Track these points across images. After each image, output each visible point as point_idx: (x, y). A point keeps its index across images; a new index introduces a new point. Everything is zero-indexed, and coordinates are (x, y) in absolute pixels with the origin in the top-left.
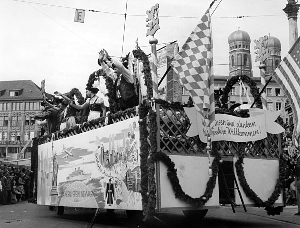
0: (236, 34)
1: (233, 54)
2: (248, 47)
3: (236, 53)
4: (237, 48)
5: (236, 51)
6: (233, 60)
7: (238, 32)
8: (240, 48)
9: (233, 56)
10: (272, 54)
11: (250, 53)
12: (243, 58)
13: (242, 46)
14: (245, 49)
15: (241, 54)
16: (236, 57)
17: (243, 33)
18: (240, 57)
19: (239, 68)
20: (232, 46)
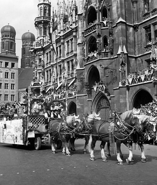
0: (6, 27)
1: (3, 41)
2: (14, 37)
3: (5, 40)
4: (6, 37)
5: (5, 39)
6: (3, 45)
7: (8, 26)
8: (8, 37)
9: (3, 42)
10: (29, 44)
11: (15, 41)
12: (10, 44)
13: (9, 36)
14: (11, 38)
15: (9, 41)
16: (5, 43)
17: (11, 27)
18: (8, 43)
19: (7, 51)
20: (3, 35)
